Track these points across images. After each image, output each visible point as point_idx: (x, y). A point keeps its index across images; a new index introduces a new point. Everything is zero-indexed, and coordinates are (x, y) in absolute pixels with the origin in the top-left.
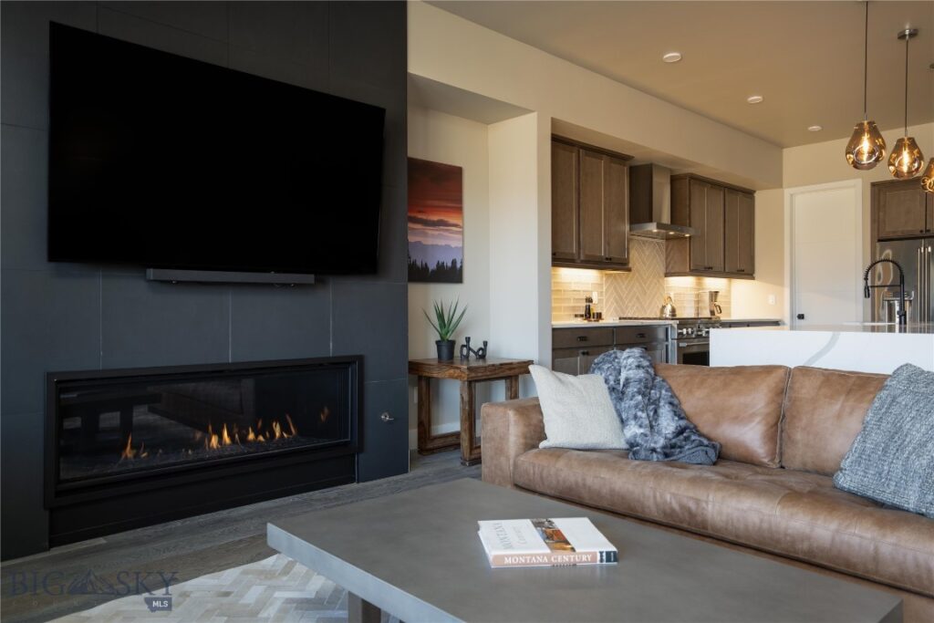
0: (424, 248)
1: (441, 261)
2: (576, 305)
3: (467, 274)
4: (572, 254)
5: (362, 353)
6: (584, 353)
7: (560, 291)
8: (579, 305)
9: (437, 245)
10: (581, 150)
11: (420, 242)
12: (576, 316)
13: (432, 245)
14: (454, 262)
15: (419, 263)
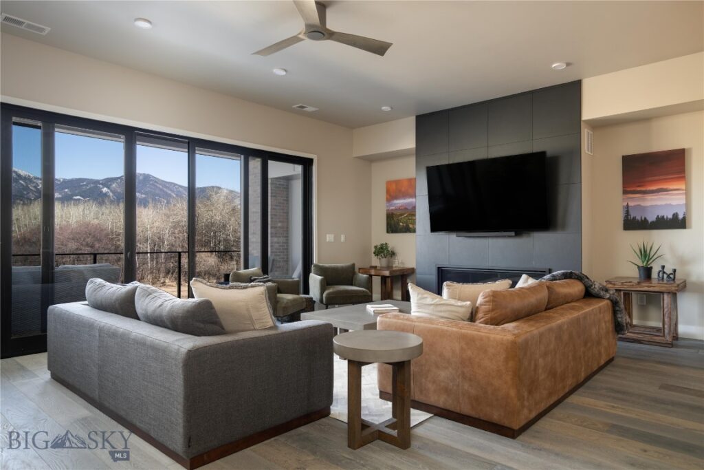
1: (660, 215)
9: (656, 205)
11: (639, 205)
13: (652, 206)
14: (676, 215)
15: (638, 218)
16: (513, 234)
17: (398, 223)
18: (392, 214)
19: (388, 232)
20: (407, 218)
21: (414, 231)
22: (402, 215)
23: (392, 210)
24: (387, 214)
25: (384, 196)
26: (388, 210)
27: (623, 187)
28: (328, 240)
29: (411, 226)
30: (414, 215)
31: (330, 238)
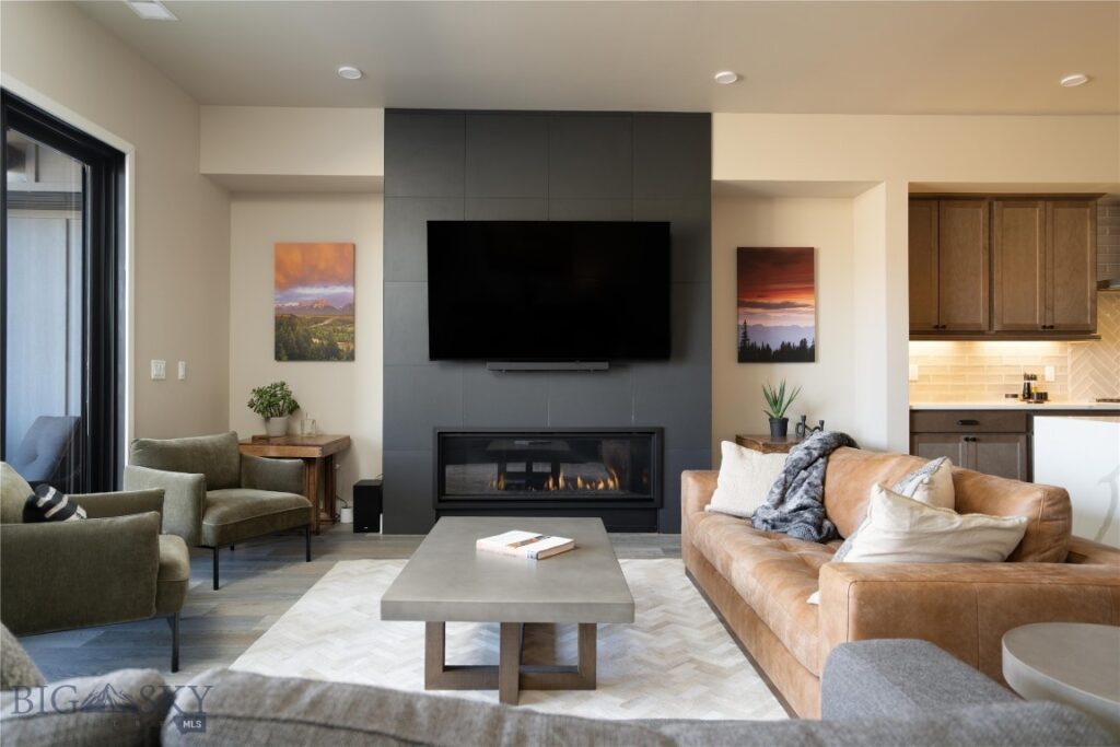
0: (765, 330)
1: (786, 342)
2: (1008, 383)
3: (821, 353)
4: (980, 324)
5: (662, 425)
6: (967, 439)
7: (982, 367)
8: (1016, 383)
9: (781, 327)
10: (995, 203)
11: (760, 325)
12: (1007, 396)
13: (776, 327)
14: (804, 342)
15: (759, 345)
16: (605, 365)
17: (308, 340)
18: (292, 317)
19: (278, 358)
20: (331, 328)
21: (351, 357)
22: (317, 320)
23: (293, 308)
24: (276, 318)
25: (268, 274)
26: (278, 309)
27: (738, 297)
28: (154, 373)
29: (341, 346)
30: (352, 323)
31: (156, 368)
